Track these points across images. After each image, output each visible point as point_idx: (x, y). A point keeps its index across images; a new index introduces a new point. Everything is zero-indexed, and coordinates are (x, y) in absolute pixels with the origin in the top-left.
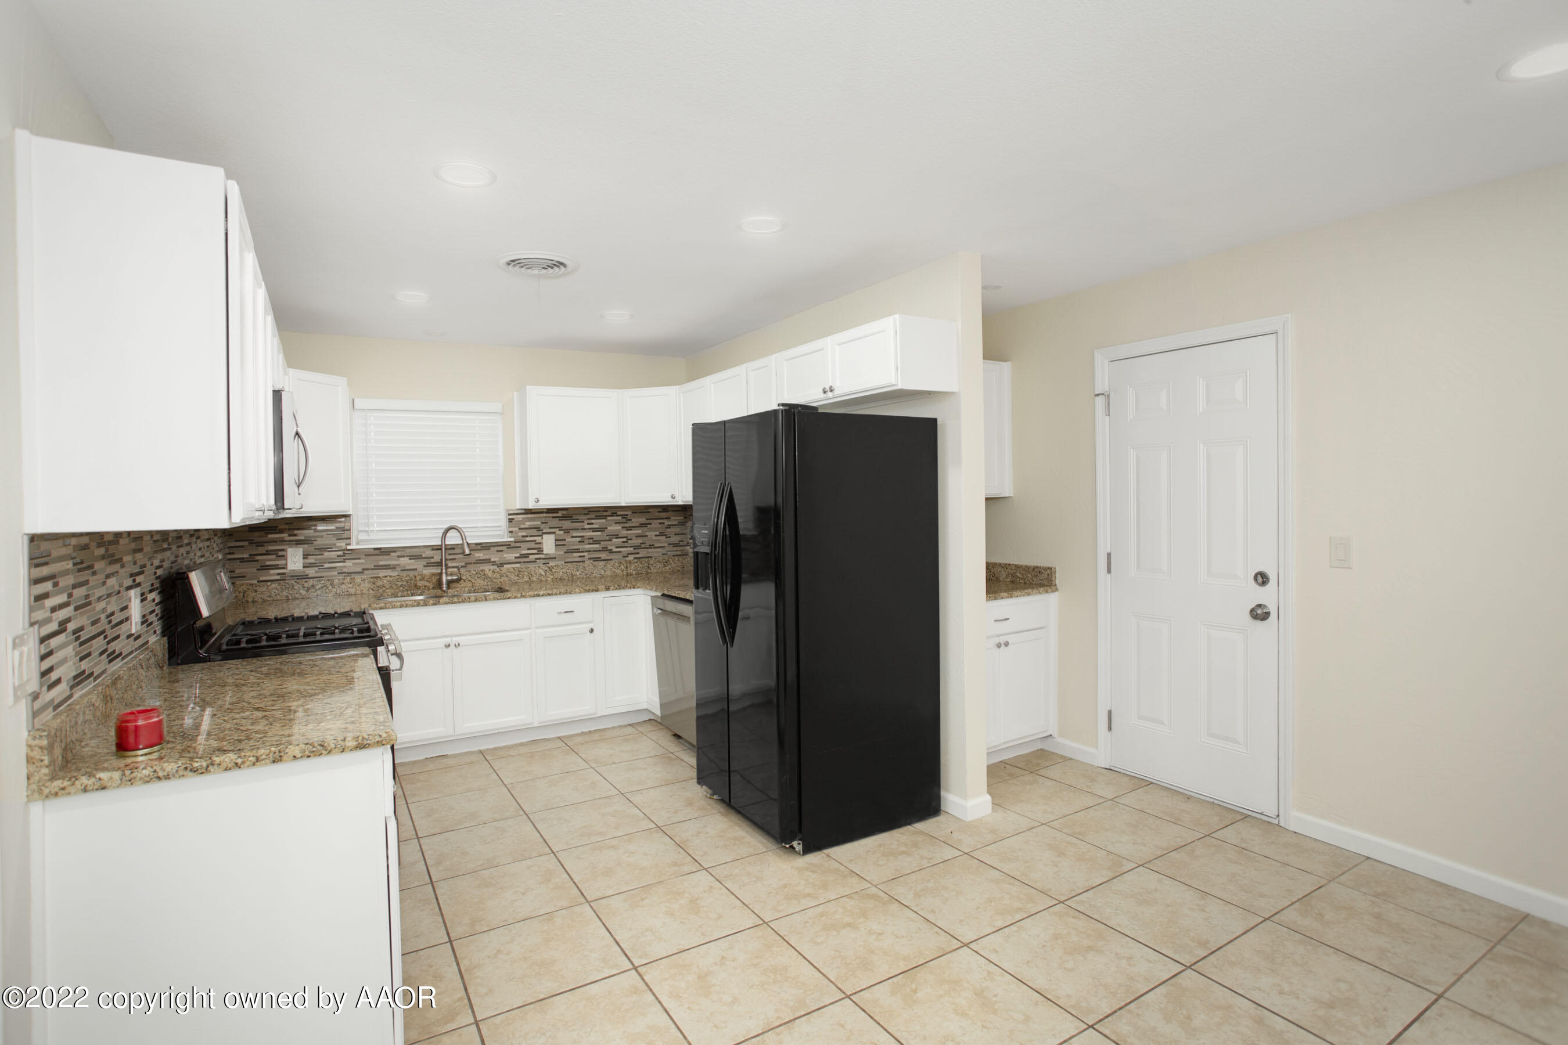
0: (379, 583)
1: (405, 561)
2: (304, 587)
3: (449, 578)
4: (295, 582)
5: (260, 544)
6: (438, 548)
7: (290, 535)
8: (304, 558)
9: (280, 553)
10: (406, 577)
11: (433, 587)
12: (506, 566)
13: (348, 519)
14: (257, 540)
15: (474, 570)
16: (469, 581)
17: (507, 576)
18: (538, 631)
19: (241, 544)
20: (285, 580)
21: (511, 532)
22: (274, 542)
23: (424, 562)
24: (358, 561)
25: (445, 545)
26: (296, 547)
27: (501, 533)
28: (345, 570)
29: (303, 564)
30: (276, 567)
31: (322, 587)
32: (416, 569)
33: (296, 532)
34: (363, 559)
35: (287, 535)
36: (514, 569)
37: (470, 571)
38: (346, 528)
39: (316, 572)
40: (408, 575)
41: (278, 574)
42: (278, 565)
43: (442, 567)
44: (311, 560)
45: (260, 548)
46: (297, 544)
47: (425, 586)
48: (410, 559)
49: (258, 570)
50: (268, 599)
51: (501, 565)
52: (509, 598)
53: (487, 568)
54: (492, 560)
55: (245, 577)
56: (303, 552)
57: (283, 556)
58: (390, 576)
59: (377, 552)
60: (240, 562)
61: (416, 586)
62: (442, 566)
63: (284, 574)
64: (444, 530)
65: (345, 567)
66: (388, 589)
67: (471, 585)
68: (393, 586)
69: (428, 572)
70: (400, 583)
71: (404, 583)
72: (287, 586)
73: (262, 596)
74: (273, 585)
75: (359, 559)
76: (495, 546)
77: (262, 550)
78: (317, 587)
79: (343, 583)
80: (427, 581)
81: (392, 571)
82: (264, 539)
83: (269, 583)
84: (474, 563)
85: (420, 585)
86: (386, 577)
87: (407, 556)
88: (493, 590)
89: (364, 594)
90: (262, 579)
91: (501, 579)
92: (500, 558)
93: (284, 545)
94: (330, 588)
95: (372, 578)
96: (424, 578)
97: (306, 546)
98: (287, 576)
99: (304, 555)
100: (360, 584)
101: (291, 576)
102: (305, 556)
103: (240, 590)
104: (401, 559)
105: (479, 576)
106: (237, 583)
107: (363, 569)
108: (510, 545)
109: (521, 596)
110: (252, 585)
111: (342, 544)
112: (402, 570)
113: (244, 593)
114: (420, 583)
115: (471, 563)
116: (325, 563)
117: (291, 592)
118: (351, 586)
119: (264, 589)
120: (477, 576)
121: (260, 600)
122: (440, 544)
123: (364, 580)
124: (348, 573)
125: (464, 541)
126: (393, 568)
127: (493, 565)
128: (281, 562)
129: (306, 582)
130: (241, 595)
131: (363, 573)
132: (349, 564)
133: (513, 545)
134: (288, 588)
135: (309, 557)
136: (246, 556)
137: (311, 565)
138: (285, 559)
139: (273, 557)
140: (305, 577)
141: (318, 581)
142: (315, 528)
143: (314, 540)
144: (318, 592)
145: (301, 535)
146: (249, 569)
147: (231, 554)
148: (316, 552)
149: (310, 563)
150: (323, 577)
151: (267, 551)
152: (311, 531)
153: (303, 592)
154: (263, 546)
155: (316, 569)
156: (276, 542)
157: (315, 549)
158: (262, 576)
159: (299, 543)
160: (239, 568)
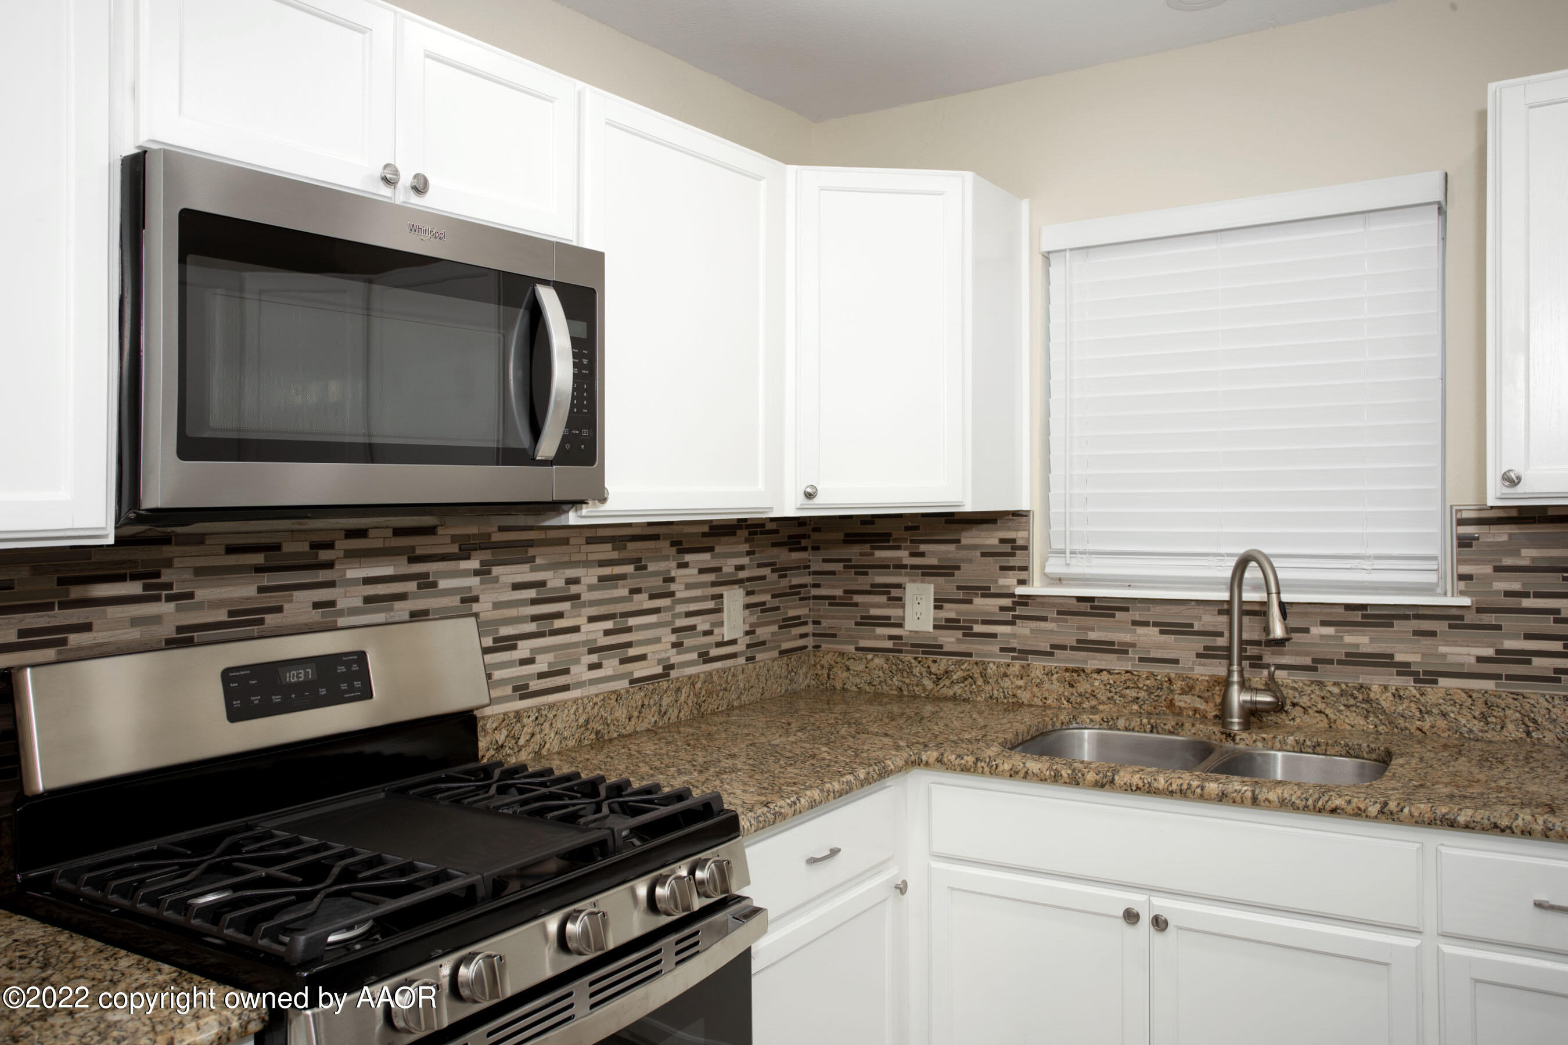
0: (1083, 686)
1: (1149, 635)
2: (930, 673)
3: (1247, 697)
4: (915, 658)
5: (862, 570)
6: (1224, 608)
7: (912, 555)
8: (936, 607)
9: (895, 593)
10: (1147, 678)
11: (1216, 717)
12: (1443, 682)
13: (1024, 519)
14: (857, 560)
15: (1335, 684)
16: (1320, 712)
17: (1444, 715)
18: (1450, 949)
19: (831, 567)
20: (900, 651)
21: (1462, 577)
22: (884, 566)
23: (1198, 644)
24: (1043, 625)
25: (1241, 603)
26: (923, 582)
27: (1432, 578)
28: (1014, 644)
29: (935, 619)
30: (885, 621)
31: (965, 679)
32: (1176, 661)
33: (923, 548)
34: (1053, 620)
35: (906, 553)
36: (1468, 693)
37: (1321, 684)
38: (1020, 542)
39: (959, 641)
40: (1152, 674)
41: (891, 638)
42: (889, 618)
43: (1231, 664)
44: (950, 611)
45: (861, 579)
46: (923, 574)
47: (1196, 710)
48: (1162, 632)
49: (857, 624)
50: (867, 688)
51: (1429, 677)
52: (1334, 811)
53: (1376, 681)
54: (1399, 658)
55: (834, 636)
56: (935, 593)
57: (900, 599)
58: (1109, 672)
59: (1085, 607)
60: (830, 604)
61: (1171, 704)
62: (1229, 658)
63: (900, 638)
64: (1236, 559)
65: (1014, 635)
66: (1103, 703)
67: (1324, 724)
68: (1116, 697)
69: (1207, 670)
70: (1132, 693)
71: (1142, 694)
72: (901, 667)
73: (858, 681)
74: (877, 661)
75: (1044, 619)
76: (1406, 617)
77: (863, 582)
78: (955, 677)
79: (1005, 675)
80: (1199, 697)
81: (1118, 659)
82: (866, 560)
83: (870, 656)
84: (1340, 662)
85: (1182, 704)
86: (1099, 671)
87: (1156, 624)
88: (1374, 756)
89: (1050, 707)
90: (863, 643)
91: (1422, 719)
92: (1423, 655)
93: (900, 575)
94: (980, 682)
95: (1067, 670)
96: (1191, 688)
97: (941, 580)
98: (906, 644)
99: (936, 600)
100: (1042, 682)
101: (913, 645)
102: (939, 604)
104: (1140, 630)
105: (1352, 702)
106: (826, 647)
107: (1053, 646)
108: (1461, 618)
109: (1381, 812)
110: (842, 654)
111: (1008, 581)
112: (1141, 660)
113: (830, 670)
114: (1183, 701)
115: (1330, 662)
116: (976, 622)
117: (907, 681)
118: (1021, 683)
119: (861, 667)
120: (1343, 700)
121: (854, 688)
122: (1225, 596)
123: (1049, 674)
124: (1021, 651)
125: (1274, 597)
126: (1122, 650)
127: (1399, 674)
128: (894, 612)
129: (935, 662)
130: (825, 672)
131: (1051, 654)
132: (1023, 629)
133: (1470, 618)
134: (902, 671)
135: (947, 606)
136: (838, 592)
137: (950, 624)
138: (903, 607)
139: (883, 599)
140: (935, 649)
141: (959, 663)
142: (958, 541)
143: (958, 568)
144: (957, 689)
145: (935, 553)
146: (842, 621)
147: (817, 586)
148: (961, 595)
149: (948, 620)
150: (970, 655)
151: (873, 585)
152: (951, 547)
153: (928, 683)
154: (866, 574)
155: (959, 634)
156: (887, 567)
157: (959, 588)
158: (862, 638)
159: (928, 572)
160: (827, 617)
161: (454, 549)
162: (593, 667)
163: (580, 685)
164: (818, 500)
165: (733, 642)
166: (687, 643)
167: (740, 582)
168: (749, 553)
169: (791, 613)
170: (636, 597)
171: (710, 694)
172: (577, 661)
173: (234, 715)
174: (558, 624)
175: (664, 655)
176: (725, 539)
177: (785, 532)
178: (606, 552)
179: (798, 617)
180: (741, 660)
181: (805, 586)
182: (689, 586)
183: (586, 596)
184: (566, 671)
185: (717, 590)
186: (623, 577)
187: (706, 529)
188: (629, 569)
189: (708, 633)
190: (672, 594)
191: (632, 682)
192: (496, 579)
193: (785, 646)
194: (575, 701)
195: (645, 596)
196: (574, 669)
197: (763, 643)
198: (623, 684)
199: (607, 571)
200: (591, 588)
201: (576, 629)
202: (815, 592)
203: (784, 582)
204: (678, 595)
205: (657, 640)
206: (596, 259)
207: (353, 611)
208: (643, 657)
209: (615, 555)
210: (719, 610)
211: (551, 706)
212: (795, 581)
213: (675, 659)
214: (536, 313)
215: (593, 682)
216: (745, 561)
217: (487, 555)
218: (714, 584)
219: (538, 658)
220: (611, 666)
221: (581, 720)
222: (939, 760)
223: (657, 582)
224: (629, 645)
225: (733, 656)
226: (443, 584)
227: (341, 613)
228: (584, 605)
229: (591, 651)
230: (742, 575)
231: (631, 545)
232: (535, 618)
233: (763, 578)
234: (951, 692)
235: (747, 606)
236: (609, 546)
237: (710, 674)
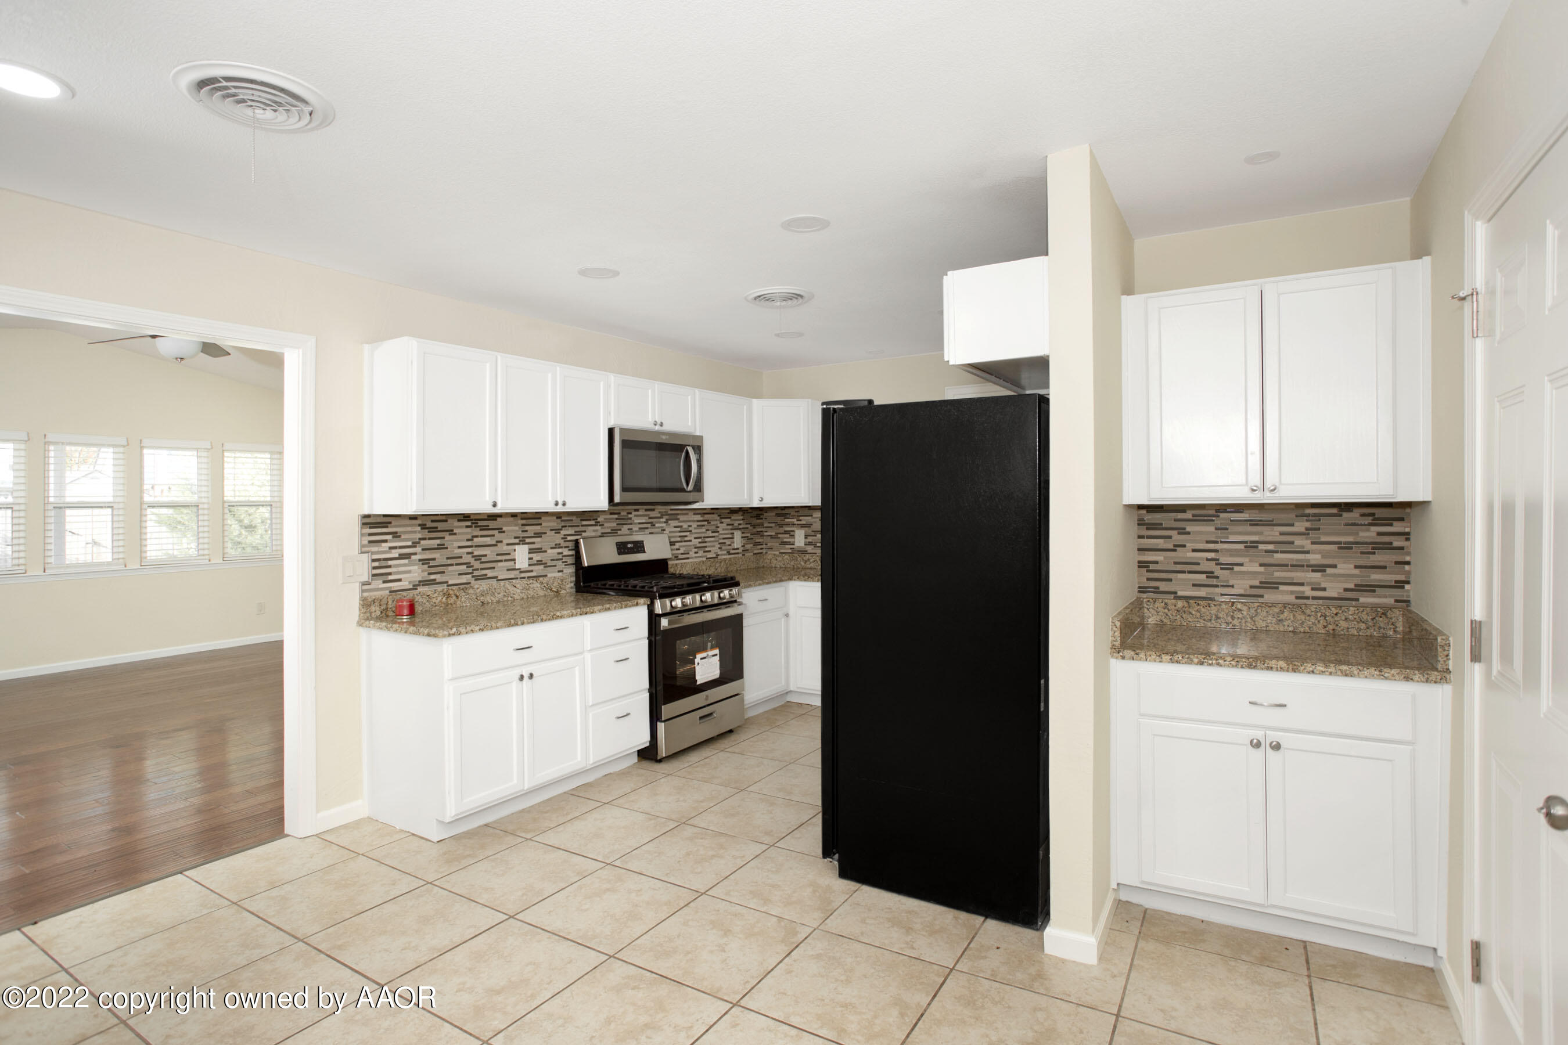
2: (803, 560)
4: (799, 555)
5: (781, 526)
7: (798, 520)
8: (805, 538)
9: (792, 533)
14: (779, 523)
19: (771, 525)
20: (794, 553)
22: (788, 524)
26: (801, 529)
29: (805, 542)
30: (789, 543)
31: (814, 561)
33: (801, 518)
35: (795, 520)
39: (813, 549)
41: (791, 549)
44: (810, 539)
45: (781, 529)
46: (801, 527)
49: (780, 544)
50: (783, 566)
55: (772, 549)
56: (805, 533)
57: (793, 535)
60: (771, 538)
63: (794, 548)
73: (780, 564)
74: (786, 556)
77: (782, 530)
78: (811, 561)
82: (782, 522)
83: (784, 555)
90: (782, 551)
93: (794, 527)
97: (806, 528)
98: (796, 551)
99: (805, 536)
101: (798, 551)
102: (806, 537)
103: (768, 558)
106: (769, 553)
110: (775, 555)
113: (770, 560)
117: (796, 563)
119: (781, 559)
121: (778, 566)
128: (791, 540)
129: (805, 556)
134: (794, 559)
135: (808, 537)
136: (773, 534)
137: (810, 544)
138: (794, 538)
139: (788, 536)
140: (805, 552)
141: (812, 556)
142: (812, 516)
143: (812, 525)
144: (812, 565)
145: (805, 520)
146: (774, 544)
147: (766, 532)
148: (813, 534)
149: (809, 542)
150: (816, 553)
151: (785, 531)
152: (810, 518)
153: (803, 563)
154: (782, 527)
155: (813, 547)
156: (789, 525)
157: (813, 531)
158: (781, 549)
159: (803, 526)
160: (769, 542)
161: (659, 515)
162: (696, 553)
163: (692, 558)
164: (764, 501)
165: (738, 549)
166: (723, 548)
167: (740, 529)
168: (743, 520)
169: (757, 541)
170: (708, 532)
171: (730, 565)
172: (691, 551)
173: (619, 553)
174: (686, 539)
175: (716, 551)
176: (734, 515)
177: (755, 513)
178: (699, 517)
179: (759, 542)
180: (741, 555)
181: (762, 531)
182: (723, 530)
183: (693, 531)
184: (688, 553)
185: (732, 531)
186: (704, 526)
187: (728, 511)
188: (706, 523)
189: (730, 545)
190: (718, 532)
191: (707, 559)
192: (669, 525)
193: (755, 552)
194: (691, 562)
195: (710, 532)
196: (690, 553)
197: (748, 550)
198: (704, 559)
199: (699, 523)
200: (695, 528)
201: (690, 541)
202: (766, 534)
203: (755, 530)
204: (720, 532)
205: (714, 546)
206: (701, 438)
207: (636, 531)
208: (710, 551)
209: (701, 519)
210: (733, 538)
211: (685, 563)
212: (759, 530)
213: (720, 552)
214: (687, 453)
215: (696, 557)
216: (741, 522)
217: (667, 517)
218: (732, 529)
219: (681, 548)
220: (701, 553)
221: (693, 568)
222: (798, 578)
223: (714, 528)
224: (706, 547)
225: (738, 553)
226: (657, 525)
227: (633, 532)
228: (692, 534)
229: (695, 548)
230: (741, 527)
231: (706, 516)
232: (680, 537)
233: (747, 528)
234: (809, 566)
235: (742, 537)
236: (699, 516)
237: (730, 559)
